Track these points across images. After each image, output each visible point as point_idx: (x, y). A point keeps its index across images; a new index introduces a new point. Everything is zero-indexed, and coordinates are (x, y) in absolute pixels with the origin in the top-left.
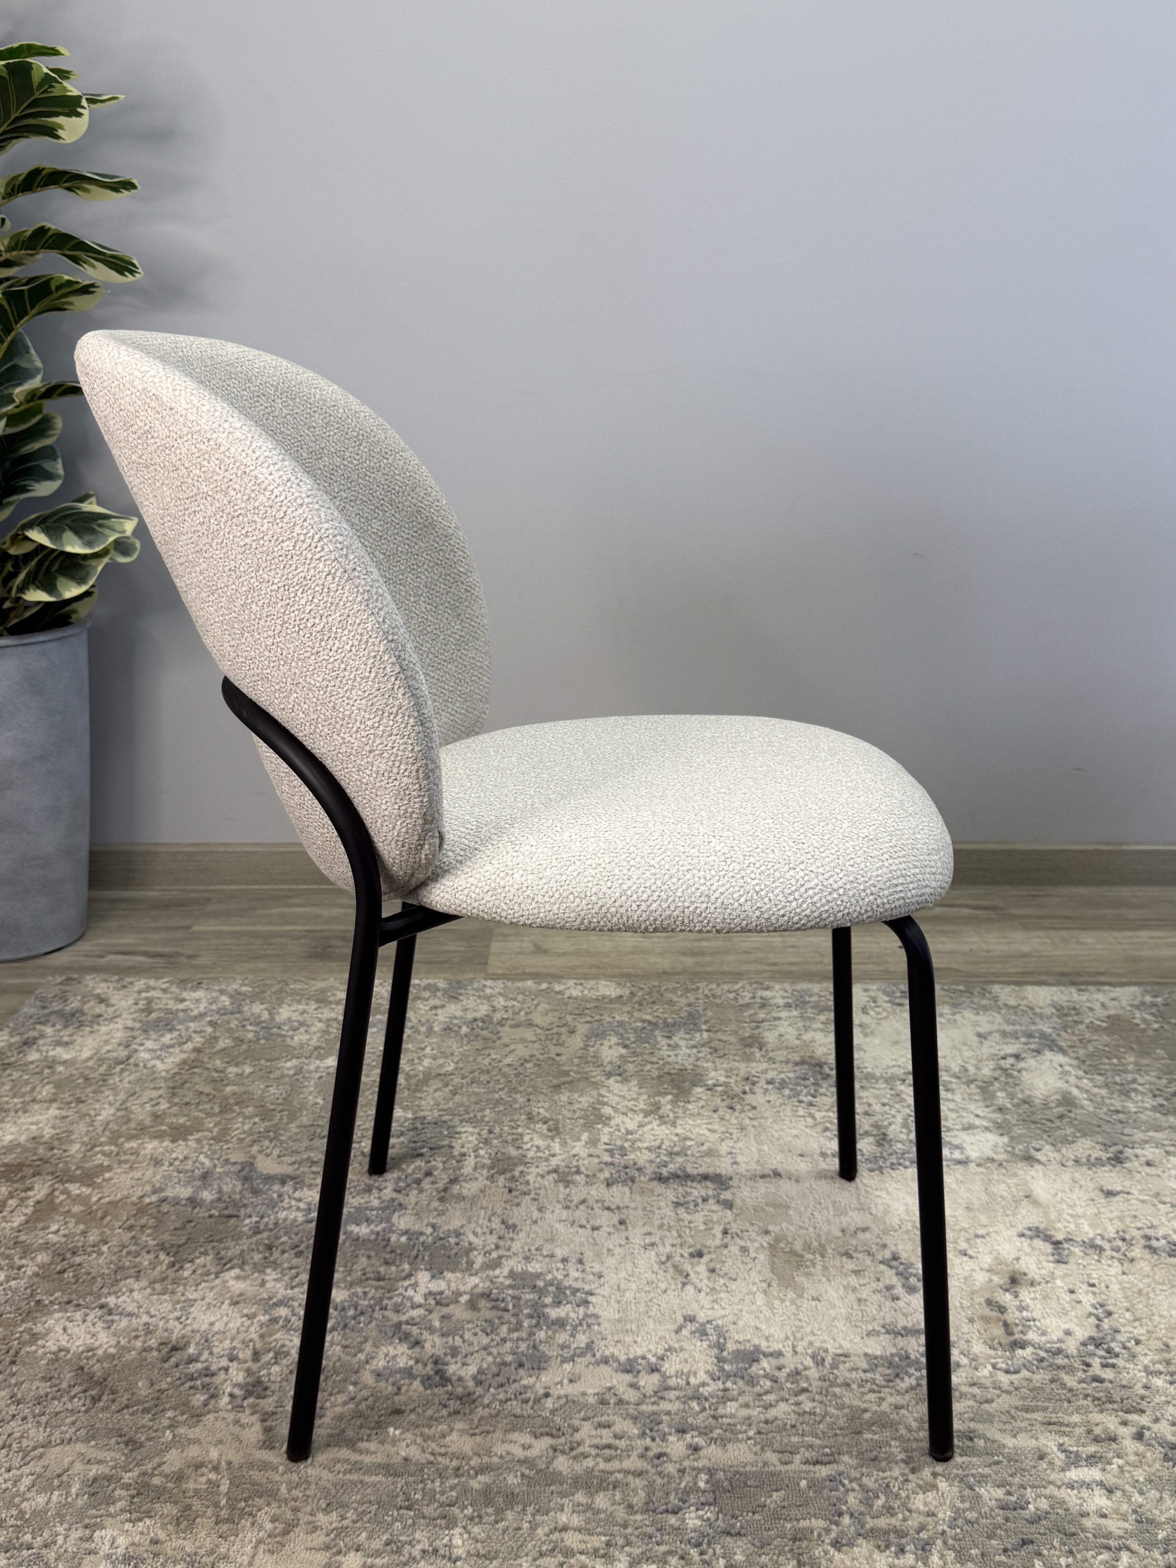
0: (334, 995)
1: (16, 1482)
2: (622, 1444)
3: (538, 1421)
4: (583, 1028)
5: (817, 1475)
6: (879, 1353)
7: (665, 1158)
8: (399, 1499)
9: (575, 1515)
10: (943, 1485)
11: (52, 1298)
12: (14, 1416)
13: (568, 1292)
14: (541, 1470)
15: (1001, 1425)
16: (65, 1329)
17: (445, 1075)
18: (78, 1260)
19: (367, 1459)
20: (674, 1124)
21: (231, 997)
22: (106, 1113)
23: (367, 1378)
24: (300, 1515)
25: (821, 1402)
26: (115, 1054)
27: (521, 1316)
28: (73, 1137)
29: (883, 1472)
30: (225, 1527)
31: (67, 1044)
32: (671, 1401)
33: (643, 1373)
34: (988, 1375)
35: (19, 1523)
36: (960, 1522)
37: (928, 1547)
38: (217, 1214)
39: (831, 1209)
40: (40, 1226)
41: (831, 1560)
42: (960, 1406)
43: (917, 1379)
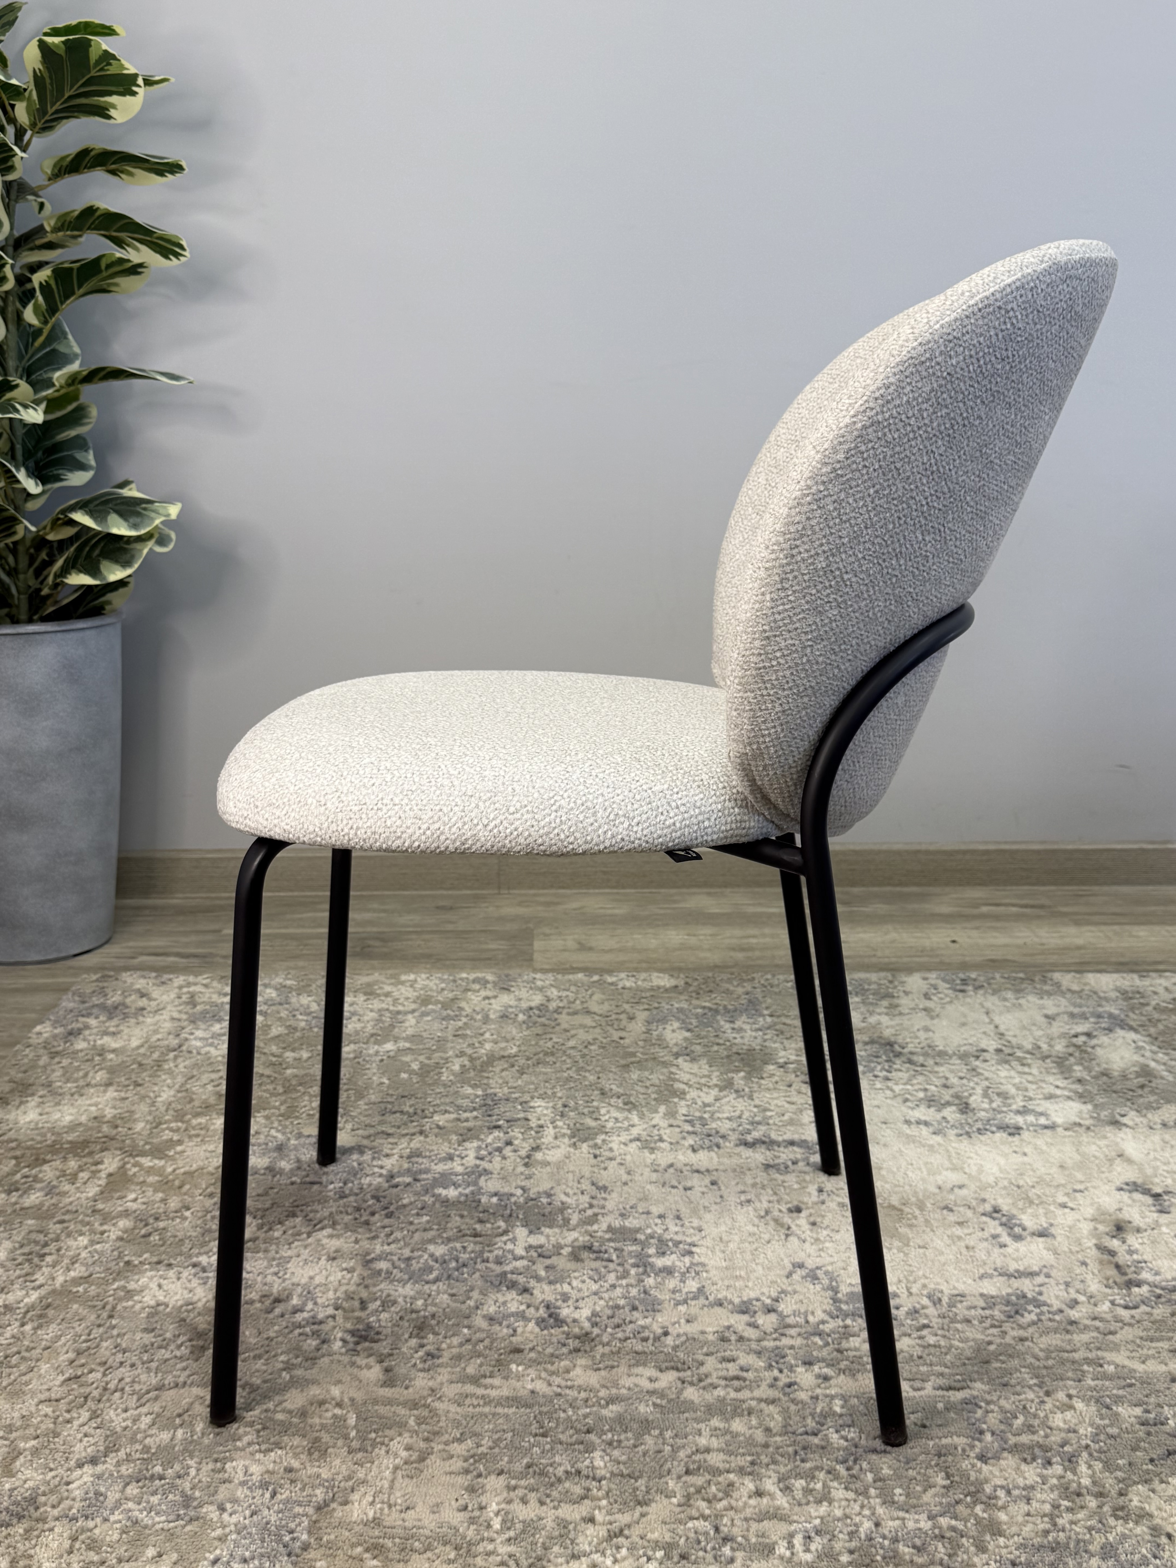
0: (381, 988)
1: (135, 1421)
2: (750, 1375)
3: (662, 1357)
4: (642, 1016)
5: (952, 1399)
6: (994, 1293)
7: (748, 1127)
8: (533, 1427)
9: (714, 1439)
10: (1079, 1405)
11: (141, 1259)
12: (121, 1363)
13: (670, 1244)
14: (672, 1400)
15: (1128, 1353)
16: (160, 1286)
17: (509, 1057)
18: (161, 1224)
19: (494, 1393)
20: (751, 1098)
21: (276, 989)
22: (166, 1095)
24: (433, 1444)
25: (944, 1336)
26: (166, 1042)
27: (627, 1266)
28: (137, 1116)
29: (1019, 1394)
30: (360, 1455)
31: (114, 1034)
32: (792, 1337)
33: (759, 1313)
34: (1107, 1310)
35: (145, 1456)
36: (1102, 1437)
37: (1074, 1459)
38: (299, 1181)
39: (924, 1170)
40: (118, 1194)
41: (980, 1471)
42: (1085, 1337)
43: (1037, 1315)
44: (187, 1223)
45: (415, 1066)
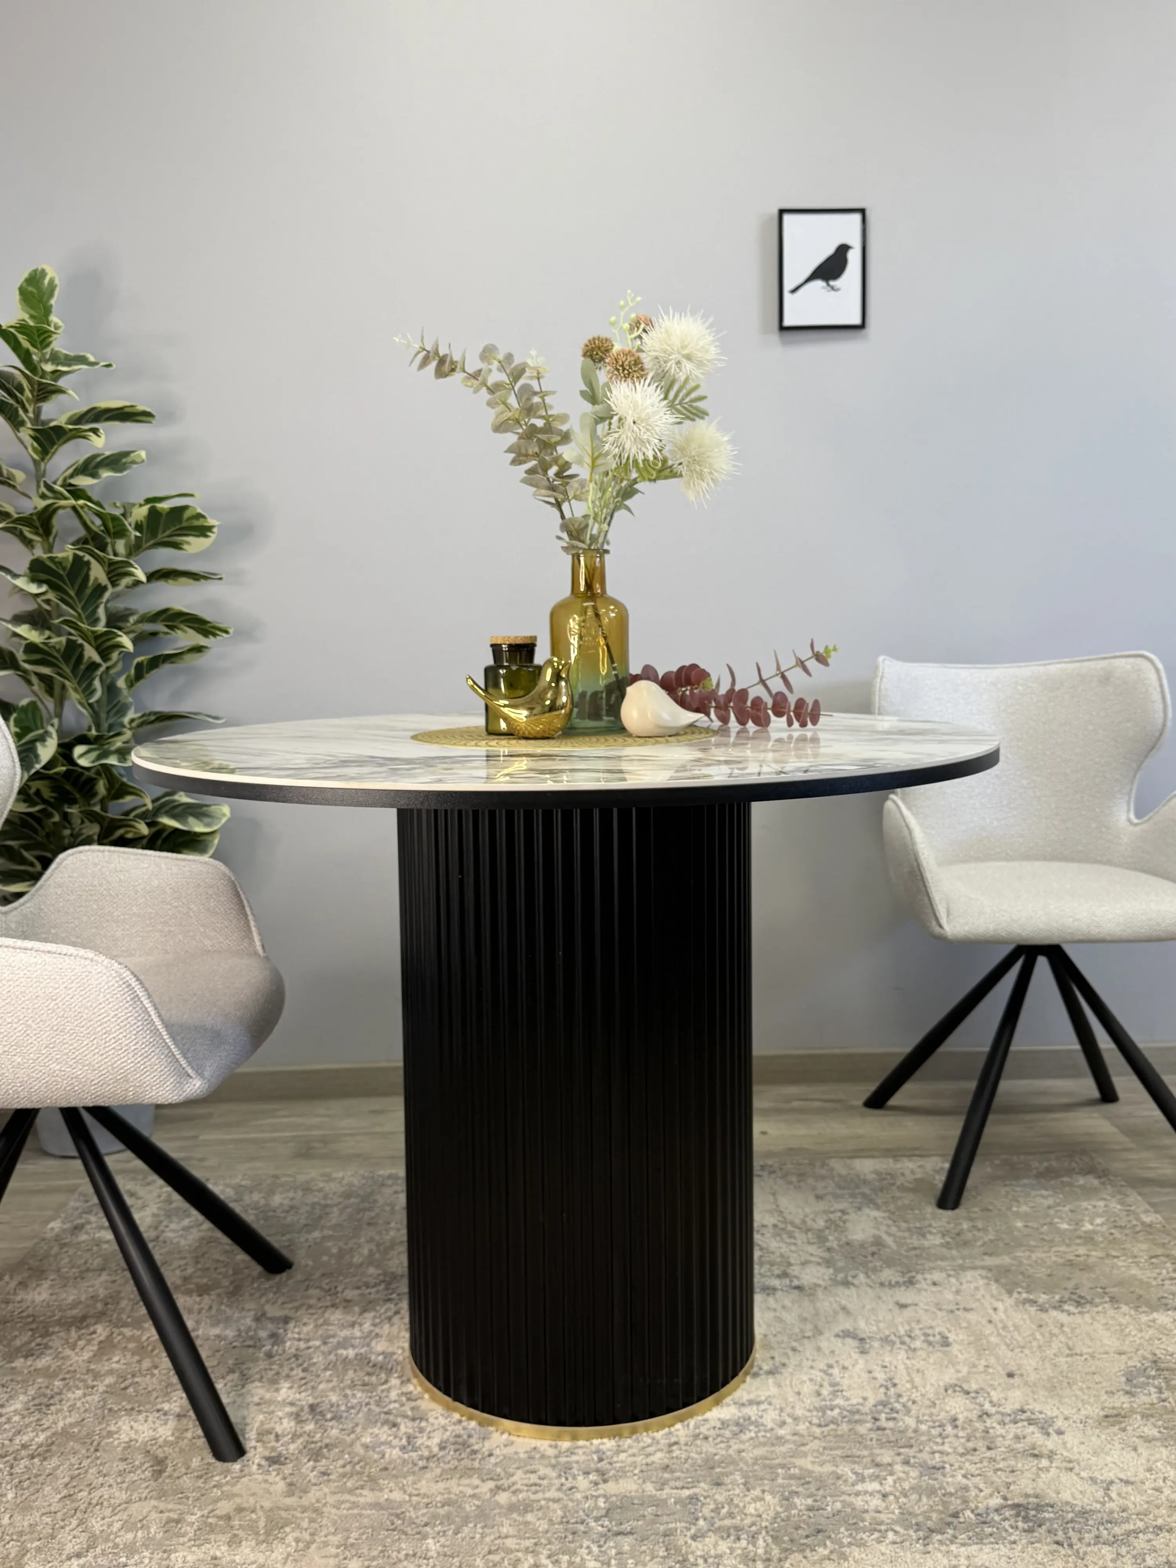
0: (315, 1185)
1: (110, 1525)
3: (484, 1471)
5: (682, 1496)
6: (728, 1417)
8: (387, 1524)
9: (512, 1528)
10: (768, 1497)
11: (120, 1407)
12: (102, 1484)
14: (487, 1501)
15: (812, 1459)
16: (132, 1428)
18: (136, 1380)
19: (362, 1500)
23: (359, 1449)
24: (316, 1538)
28: (122, 1295)
29: (729, 1491)
30: (264, 1546)
34: (805, 1428)
36: (779, 1520)
37: (756, 1536)
40: (105, 1358)
41: (690, 1546)
42: (783, 1449)
43: (756, 1433)
44: (154, 1380)
45: (334, 1251)
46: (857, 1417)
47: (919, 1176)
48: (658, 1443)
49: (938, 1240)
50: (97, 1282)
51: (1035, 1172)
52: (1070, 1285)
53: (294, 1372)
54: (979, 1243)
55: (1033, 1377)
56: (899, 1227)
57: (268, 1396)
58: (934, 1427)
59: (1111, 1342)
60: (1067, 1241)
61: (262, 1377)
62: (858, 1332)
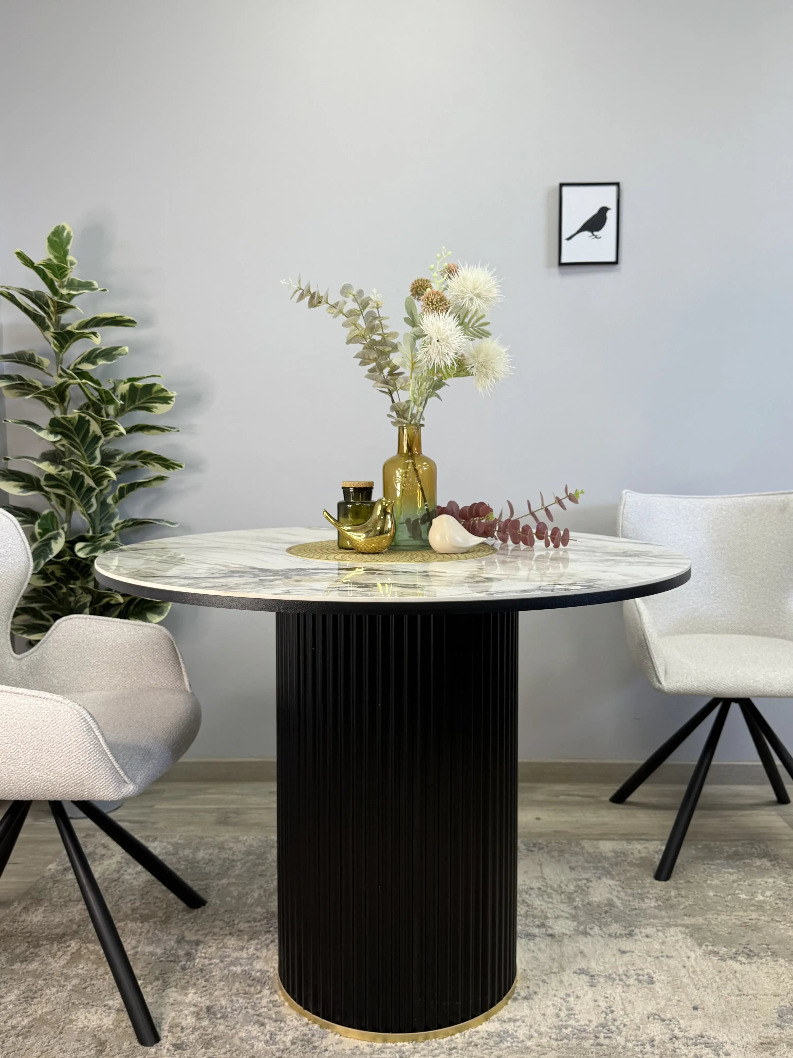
0: (228, 845)
11: (80, 1001)
18: (93, 982)
23: (237, 1041)
34: (546, 1041)
40: (74, 965)
43: (511, 1043)
44: (105, 983)
45: (235, 894)
46: (584, 1035)
47: (643, 855)
48: (442, 1047)
49: (653, 904)
50: (75, 910)
51: (725, 855)
52: (744, 941)
53: (200, 982)
54: (682, 907)
55: (711, 1011)
56: (626, 893)
57: (179, 998)
58: (637, 1046)
59: (769, 986)
60: (744, 908)
61: (177, 985)
62: (590, 970)
